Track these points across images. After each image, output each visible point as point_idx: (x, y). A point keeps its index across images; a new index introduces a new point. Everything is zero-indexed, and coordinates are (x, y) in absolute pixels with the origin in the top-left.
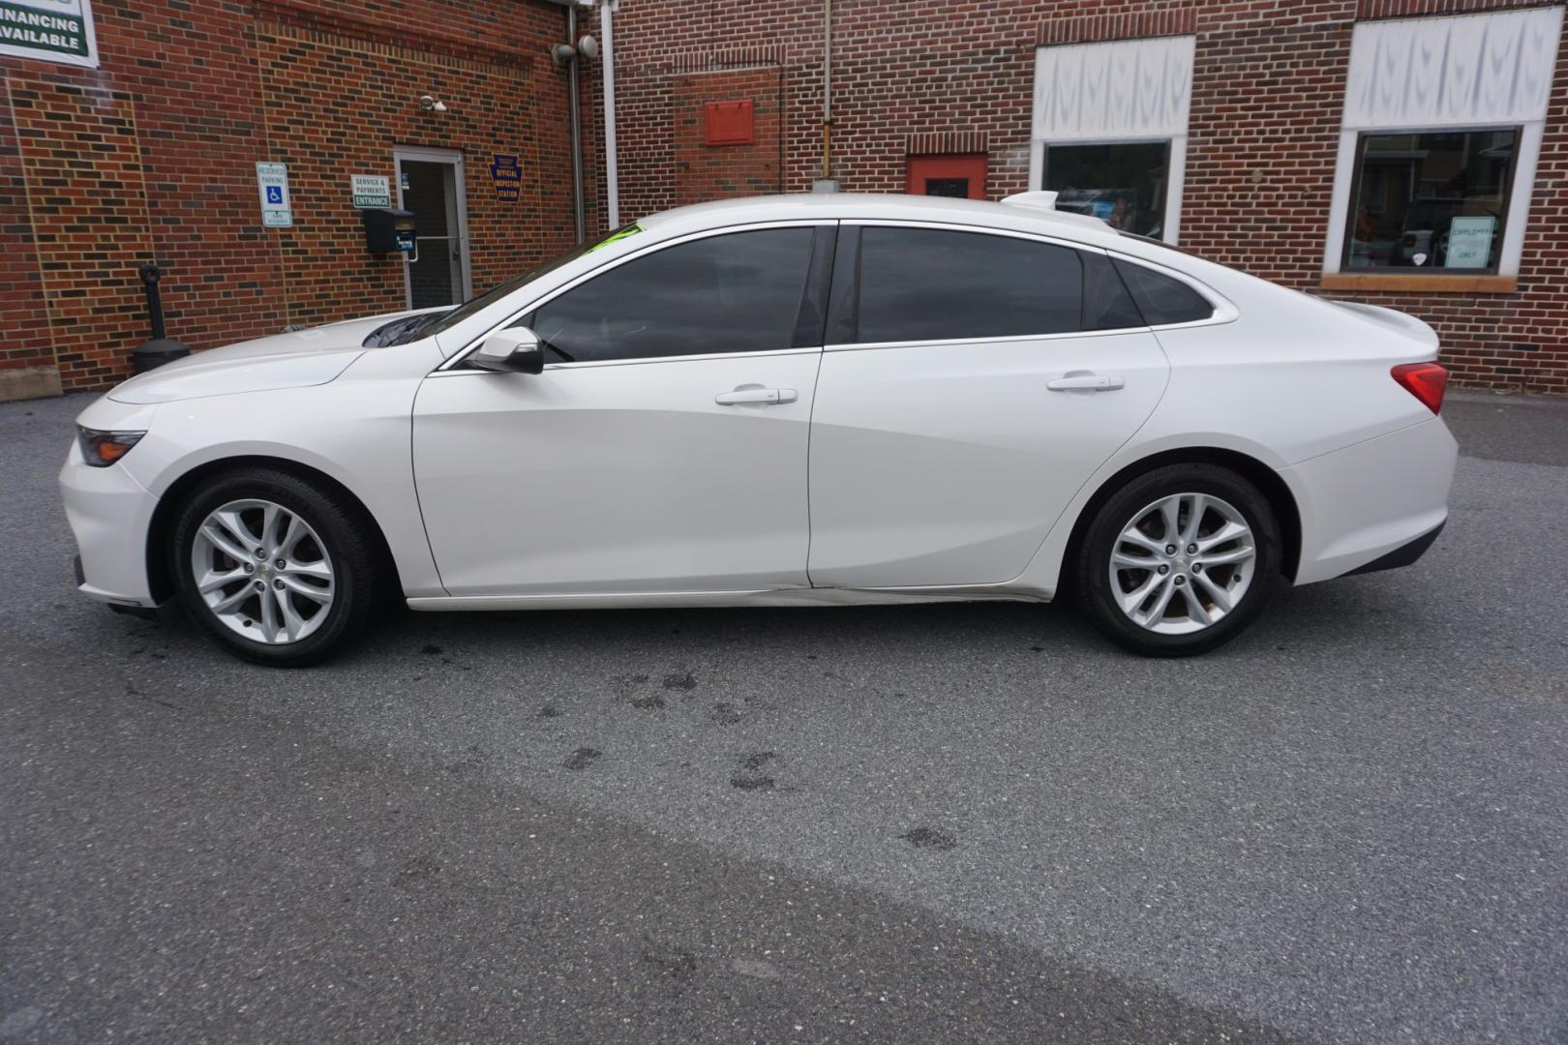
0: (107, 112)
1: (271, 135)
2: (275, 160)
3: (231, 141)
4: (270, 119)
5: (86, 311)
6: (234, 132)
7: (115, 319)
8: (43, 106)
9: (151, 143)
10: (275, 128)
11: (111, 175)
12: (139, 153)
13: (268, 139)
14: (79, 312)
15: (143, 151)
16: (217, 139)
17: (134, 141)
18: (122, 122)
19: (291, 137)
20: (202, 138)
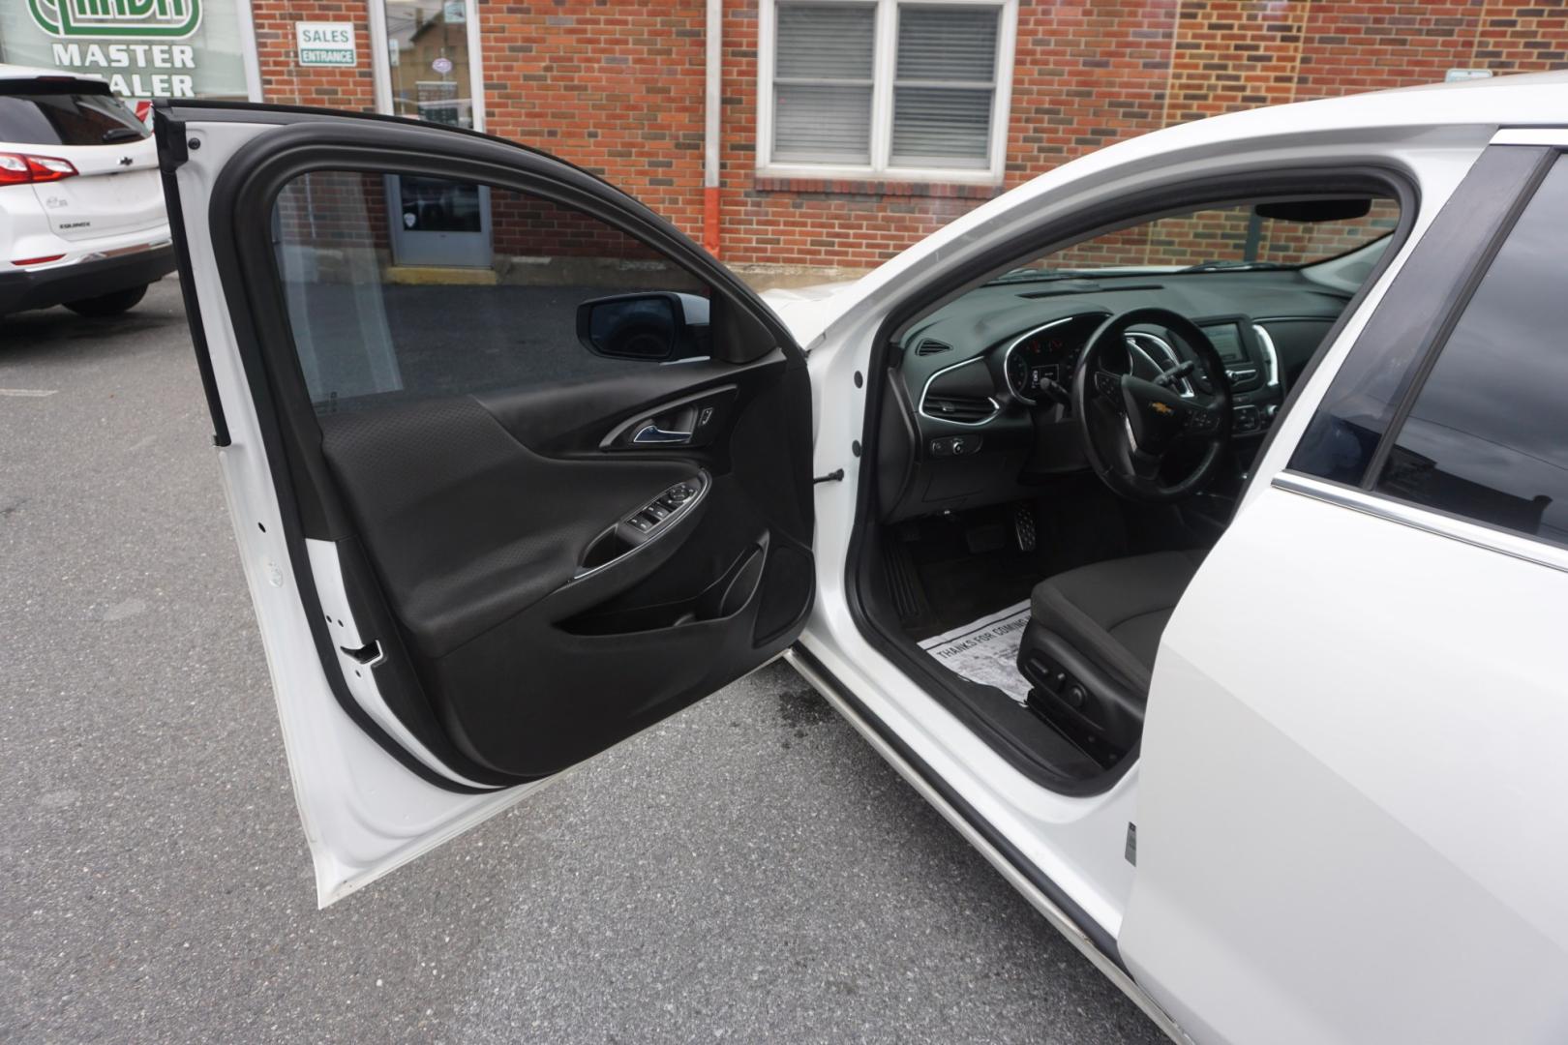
0: (1275, 18)
1: (1483, 34)
2: (1478, 66)
3: (1422, 43)
4: (1489, 12)
5: (1186, 235)
6: (1429, 33)
7: (1215, 245)
8: (1207, 16)
9: (1317, 51)
10: (1494, 23)
11: (1257, 89)
12: (1297, 63)
13: (1477, 40)
14: (1180, 235)
15: (1304, 61)
16: (1403, 42)
17: (1296, 49)
18: (1289, 28)
19: (1515, 34)
20: (1383, 42)
